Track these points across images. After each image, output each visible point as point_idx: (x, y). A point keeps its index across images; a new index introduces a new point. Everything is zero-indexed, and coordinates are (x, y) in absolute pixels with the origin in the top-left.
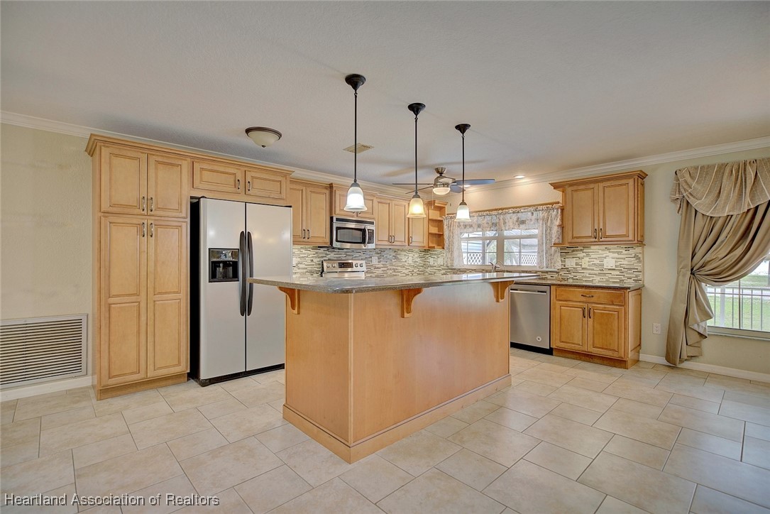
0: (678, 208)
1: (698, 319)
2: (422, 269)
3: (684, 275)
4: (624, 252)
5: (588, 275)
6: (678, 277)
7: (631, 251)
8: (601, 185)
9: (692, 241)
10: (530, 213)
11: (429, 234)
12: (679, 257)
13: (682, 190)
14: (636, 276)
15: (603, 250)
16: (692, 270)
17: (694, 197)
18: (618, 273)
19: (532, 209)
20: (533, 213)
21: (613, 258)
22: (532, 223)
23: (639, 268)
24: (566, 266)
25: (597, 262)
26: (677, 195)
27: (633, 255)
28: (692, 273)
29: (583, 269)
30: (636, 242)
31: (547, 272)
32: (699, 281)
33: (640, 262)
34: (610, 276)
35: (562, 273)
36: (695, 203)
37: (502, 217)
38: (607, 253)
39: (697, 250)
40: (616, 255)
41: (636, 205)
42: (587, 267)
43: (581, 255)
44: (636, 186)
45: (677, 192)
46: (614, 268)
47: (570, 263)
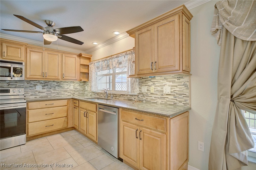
0: (217, 39)
1: (239, 148)
2: (82, 92)
3: (224, 102)
4: (176, 80)
5: (154, 99)
6: (218, 103)
7: (181, 80)
8: (156, 26)
9: (231, 68)
10: (123, 57)
11: (81, 72)
12: (219, 84)
13: (221, 20)
14: (185, 101)
15: (163, 80)
16: (232, 96)
17: (233, 24)
18: (172, 97)
19: (124, 54)
20: (125, 57)
21: (169, 86)
22: (124, 63)
23: (187, 94)
24: (142, 92)
25: (159, 89)
26: (217, 26)
27: (183, 83)
28: (232, 101)
29: (152, 94)
30: (181, 71)
31: (132, 95)
32: (238, 108)
33: (187, 89)
34: (167, 99)
35: (140, 96)
36: (234, 30)
37: (111, 60)
38: (165, 82)
39: (236, 77)
40: (171, 84)
41: (181, 38)
42: (153, 92)
43: (150, 83)
44: (181, 22)
45: (217, 24)
46: (170, 93)
47: (144, 89)
